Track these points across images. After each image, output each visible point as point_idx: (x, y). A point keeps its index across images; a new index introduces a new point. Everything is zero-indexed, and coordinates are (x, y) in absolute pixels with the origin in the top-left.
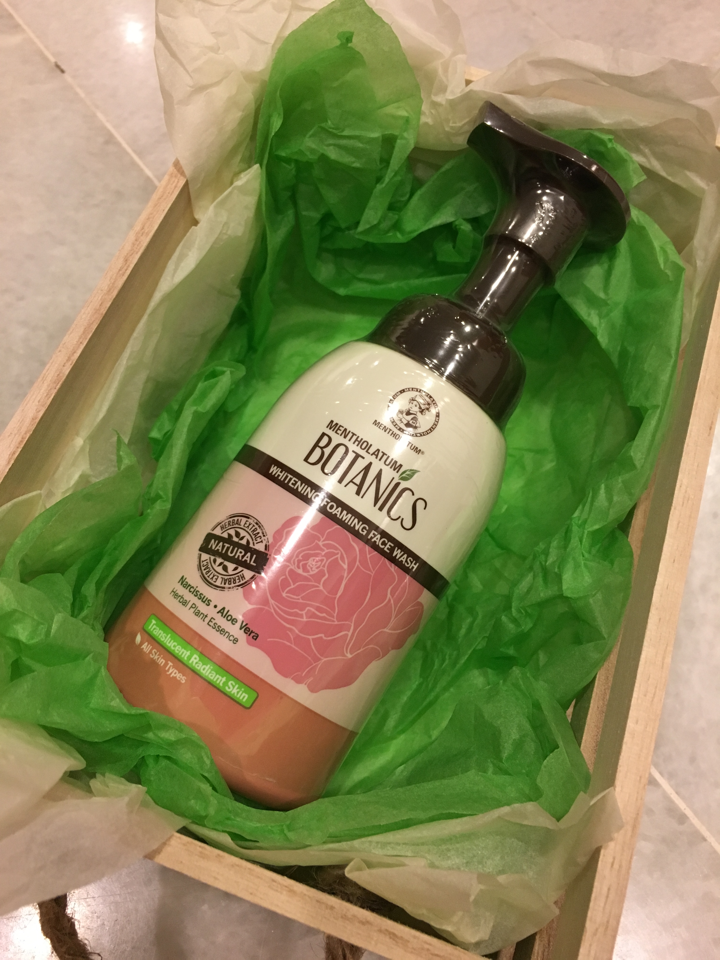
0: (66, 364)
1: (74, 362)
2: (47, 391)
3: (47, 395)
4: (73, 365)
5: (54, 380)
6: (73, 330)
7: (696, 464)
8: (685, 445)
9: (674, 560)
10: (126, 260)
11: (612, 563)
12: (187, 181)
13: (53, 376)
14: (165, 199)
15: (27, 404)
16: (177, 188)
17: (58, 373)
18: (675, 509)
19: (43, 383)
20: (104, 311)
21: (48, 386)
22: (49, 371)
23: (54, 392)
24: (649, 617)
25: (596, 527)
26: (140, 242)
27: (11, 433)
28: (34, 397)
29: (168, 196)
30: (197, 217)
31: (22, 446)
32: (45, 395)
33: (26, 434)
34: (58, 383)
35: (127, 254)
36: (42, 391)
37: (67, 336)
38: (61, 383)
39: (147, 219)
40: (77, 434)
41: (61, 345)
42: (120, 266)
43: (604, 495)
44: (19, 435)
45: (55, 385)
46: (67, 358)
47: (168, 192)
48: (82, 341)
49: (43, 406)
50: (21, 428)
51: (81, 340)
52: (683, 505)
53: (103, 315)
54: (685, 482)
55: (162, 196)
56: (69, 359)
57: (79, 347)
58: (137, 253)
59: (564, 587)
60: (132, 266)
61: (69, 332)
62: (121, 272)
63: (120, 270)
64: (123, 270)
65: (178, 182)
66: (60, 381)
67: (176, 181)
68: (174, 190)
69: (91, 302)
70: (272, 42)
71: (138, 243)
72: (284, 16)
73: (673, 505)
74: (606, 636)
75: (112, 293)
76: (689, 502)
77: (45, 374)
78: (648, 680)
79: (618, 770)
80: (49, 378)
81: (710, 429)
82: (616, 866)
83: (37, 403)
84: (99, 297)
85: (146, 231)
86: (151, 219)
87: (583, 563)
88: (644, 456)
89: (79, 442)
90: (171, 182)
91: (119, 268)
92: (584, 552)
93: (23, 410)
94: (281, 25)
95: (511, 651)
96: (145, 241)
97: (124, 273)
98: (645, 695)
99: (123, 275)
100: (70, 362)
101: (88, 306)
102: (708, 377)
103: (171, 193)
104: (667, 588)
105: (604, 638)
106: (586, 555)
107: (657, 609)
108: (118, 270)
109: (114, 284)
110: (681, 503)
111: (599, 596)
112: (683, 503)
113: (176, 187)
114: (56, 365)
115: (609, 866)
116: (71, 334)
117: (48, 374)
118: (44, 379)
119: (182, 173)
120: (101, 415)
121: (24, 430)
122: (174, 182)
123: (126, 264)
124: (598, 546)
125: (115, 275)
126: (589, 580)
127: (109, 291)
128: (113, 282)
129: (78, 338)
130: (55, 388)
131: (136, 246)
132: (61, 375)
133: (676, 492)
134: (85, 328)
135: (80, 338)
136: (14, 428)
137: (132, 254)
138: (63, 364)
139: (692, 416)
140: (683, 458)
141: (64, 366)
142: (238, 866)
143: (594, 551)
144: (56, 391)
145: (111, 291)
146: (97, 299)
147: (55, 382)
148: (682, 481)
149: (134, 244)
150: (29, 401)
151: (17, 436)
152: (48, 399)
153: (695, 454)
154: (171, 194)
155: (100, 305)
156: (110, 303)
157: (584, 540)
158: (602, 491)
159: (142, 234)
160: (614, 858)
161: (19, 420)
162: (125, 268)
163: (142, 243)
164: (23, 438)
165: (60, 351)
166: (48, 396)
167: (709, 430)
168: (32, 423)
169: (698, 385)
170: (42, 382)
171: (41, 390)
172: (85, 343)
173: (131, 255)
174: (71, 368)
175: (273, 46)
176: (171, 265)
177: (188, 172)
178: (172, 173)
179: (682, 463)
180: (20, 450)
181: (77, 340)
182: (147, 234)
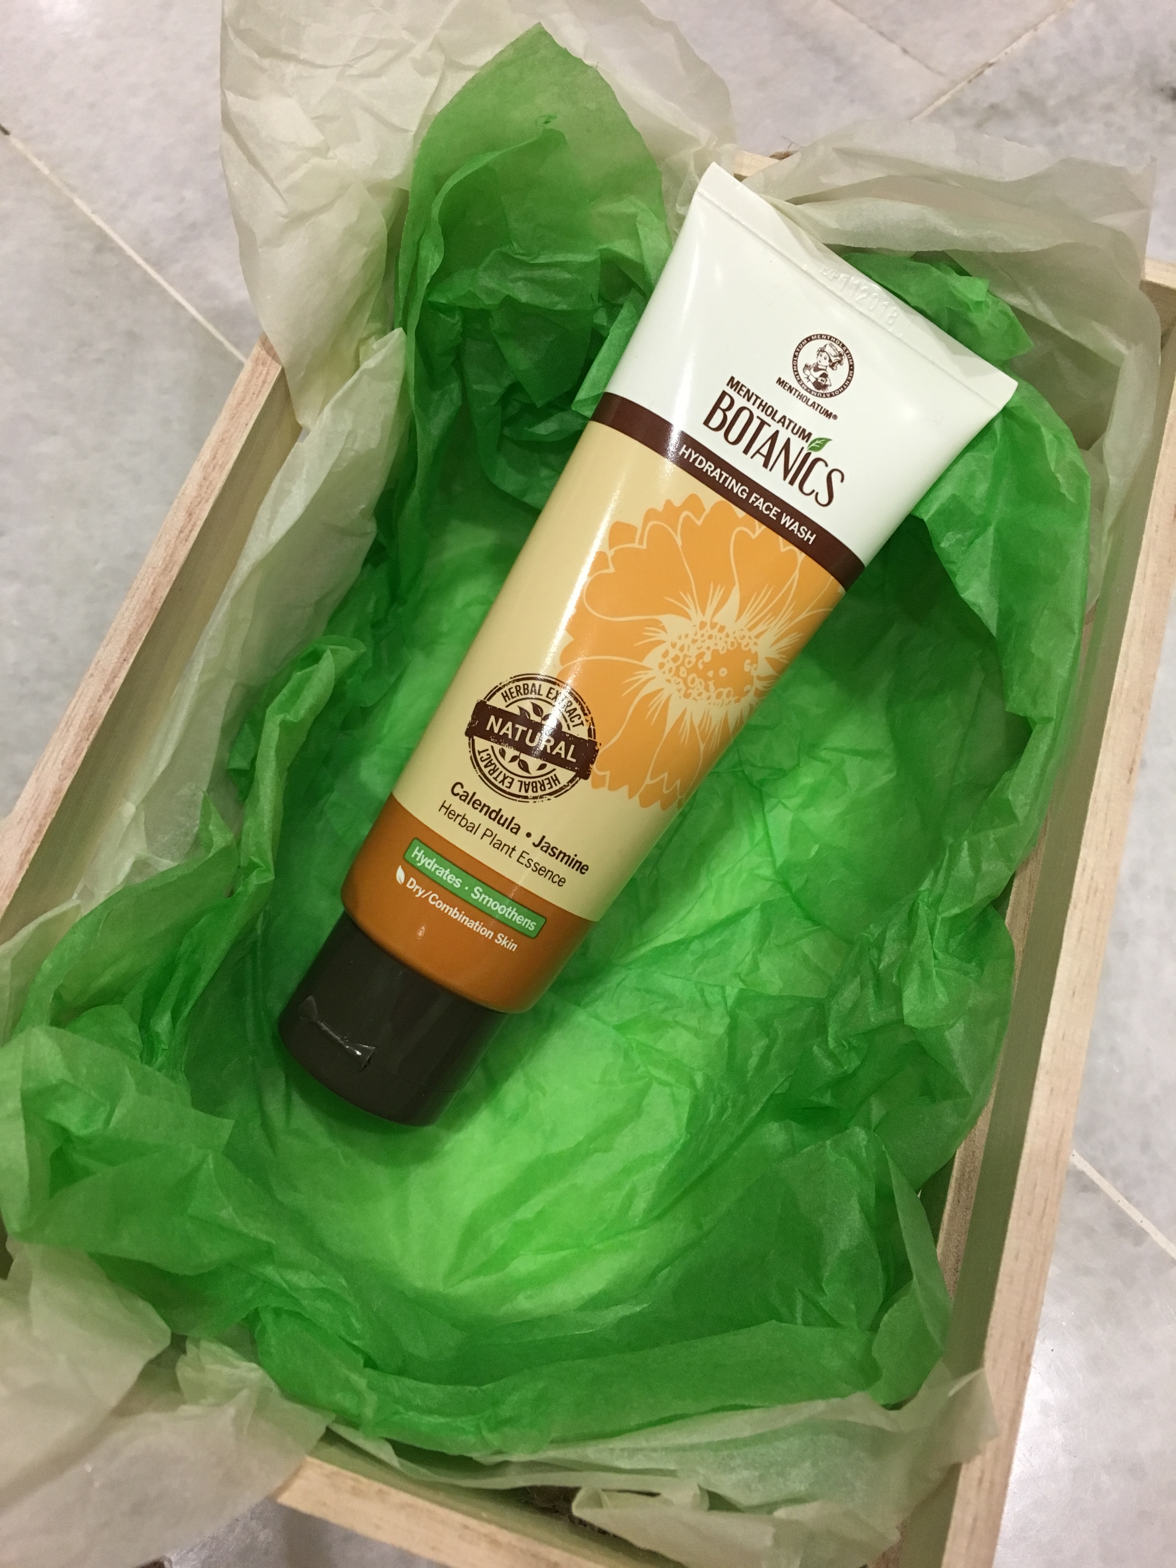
0: (103, 697)
1: (116, 693)
2: (75, 745)
3: (75, 751)
4: (114, 698)
5: (85, 726)
6: (111, 638)
7: (1108, 832)
8: (1091, 801)
9: (1074, 993)
10: (190, 515)
11: (981, 966)
12: (283, 370)
13: (83, 719)
14: (248, 405)
15: (43, 769)
16: (266, 385)
17: (91, 713)
18: (1075, 907)
19: (68, 730)
20: (158, 604)
21: (76, 735)
22: (75, 710)
23: (86, 746)
24: (1035, 1087)
25: (956, 911)
26: (211, 482)
27: (21, 819)
28: (55, 755)
29: (252, 398)
30: (301, 422)
31: (41, 839)
32: (72, 751)
33: (45, 818)
34: (92, 730)
35: (191, 503)
36: (66, 745)
37: (102, 649)
38: (96, 729)
39: (221, 441)
40: (126, 796)
41: (93, 666)
42: (181, 525)
43: (967, 859)
44: (35, 821)
45: (86, 734)
46: (103, 687)
47: (252, 391)
48: (127, 656)
49: (70, 770)
50: (37, 808)
51: (125, 655)
52: (1087, 902)
53: (158, 611)
54: (1091, 862)
55: (243, 400)
56: (107, 689)
57: (121, 667)
58: (207, 501)
59: (906, 1011)
60: (200, 524)
61: (105, 643)
62: (182, 536)
63: (181, 532)
64: (186, 531)
65: (267, 373)
66: (94, 727)
67: (265, 372)
68: (261, 387)
69: (138, 588)
70: (414, 129)
71: (208, 483)
72: (433, 81)
73: (1072, 901)
74: (970, 1091)
75: (170, 571)
76: (1098, 895)
77: (70, 716)
78: (1035, 1188)
79: (989, 1334)
80: (77, 723)
81: (1131, 772)
82: (986, 1485)
83: (60, 767)
84: (149, 580)
85: (220, 463)
86: (227, 441)
87: (934, 971)
88: (1029, 801)
89: (129, 809)
90: (257, 374)
91: (180, 529)
92: (936, 951)
93: (38, 778)
94: (428, 98)
95: (827, 1100)
96: (220, 479)
97: (188, 536)
98: (1029, 1214)
99: (186, 540)
100: (110, 694)
101: (133, 596)
102: (1126, 684)
103: (256, 393)
104: (1063, 1038)
105: (968, 1095)
106: (940, 956)
107: (1047, 1073)
108: (177, 532)
109: (172, 556)
110: (1085, 898)
111: (960, 1027)
112: (1088, 897)
113: (264, 382)
114: (87, 700)
115: (975, 1483)
116: (107, 645)
117: (76, 715)
118: (69, 724)
119: (275, 357)
120: (162, 766)
121: (41, 811)
122: (261, 374)
123: (189, 522)
124: (960, 937)
125: (174, 540)
126: (944, 1000)
127: (165, 570)
128: (170, 552)
129: (119, 651)
130: (88, 740)
131: (204, 489)
132: (96, 716)
133: (1077, 879)
134: (130, 635)
135: (122, 653)
136: (27, 809)
137: (200, 503)
138: (98, 697)
139: (1101, 750)
140: (1087, 822)
141: (99, 701)
142: (411, 1506)
143: (953, 945)
144: (89, 743)
145: (169, 569)
146: (147, 583)
147: (86, 729)
148: (1086, 861)
149: (201, 486)
150: (46, 763)
151: (32, 822)
152: (77, 758)
153: (1106, 814)
154: (258, 396)
155: (152, 594)
156: (168, 590)
157: (937, 932)
158: (965, 853)
159: (214, 467)
160: (983, 1472)
161: (33, 796)
162: (189, 527)
163: (213, 483)
164: (40, 826)
165: (92, 675)
166: (78, 752)
167: (1128, 773)
168: (54, 800)
169: (1112, 699)
170: (65, 730)
171: (64, 743)
172: (131, 661)
173: (197, 506)
174: (111, 703)
175: (416, 136)
176: (263, 514)
177: (283, 356)
178: (258, 358)
179: (1085, 831)
180: (37, 845)
181: (118, 656)
182: (222, 467)
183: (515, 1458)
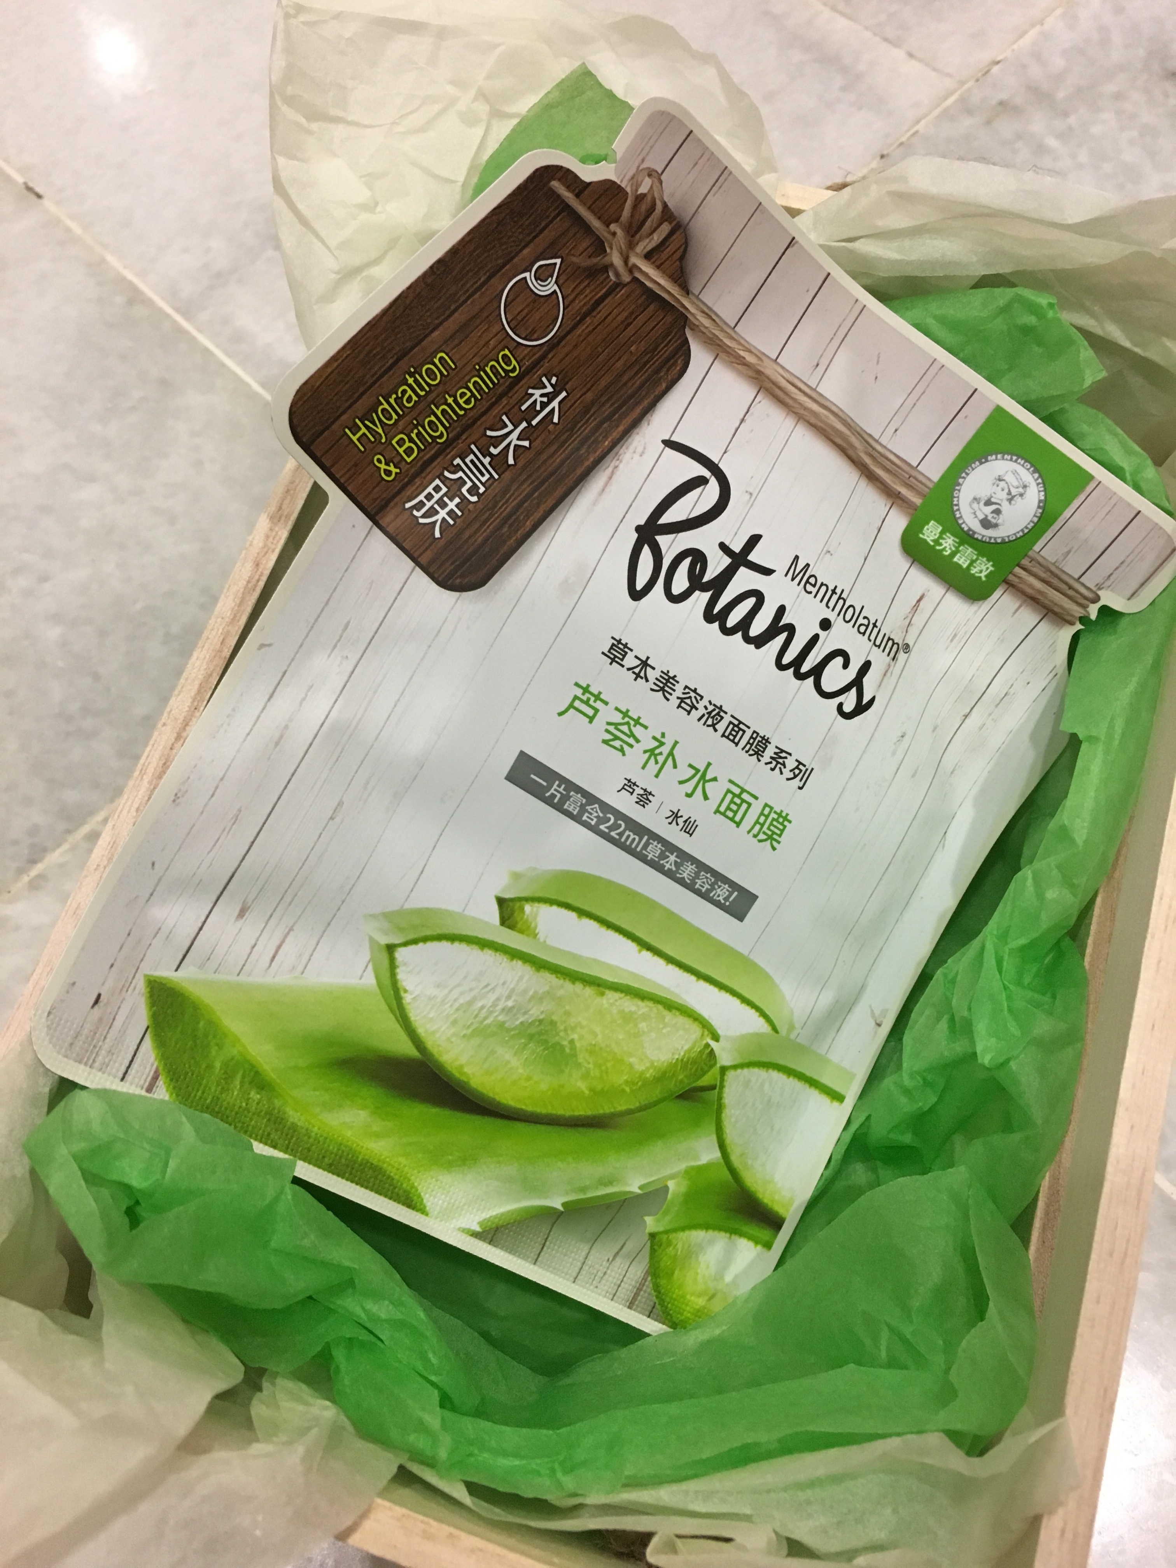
9: (1153, 1026)
11: (1054, 997)
18: (1153, 937)
24: (1115, 1121)
61: (176, 692)
63: (248, 582)
69: (208, 638)
70: (463, 177)
71: (274, 533)
72: (479, 131)
73: (1150, 931)
74: (1041, 1122)
75: (238, 621)
78: (1114, 1227)
82: (1069, 1535)
84: (218, 630)
92: (1006, 983)
94: (474, 149)
95: (907, 1138)
98: (1111, 1255)
104: (1143, 1073)
105: (1040, 1128)
106: (1011, 988)
107: (1127, 1109)
108: (245, 582)
110: (1163, 927)
112: (1166, 927)
118: (143, 771)
124: (1034, 969)
125: (241, 590)
129: (190, 700)
133: (1154, 910)
138: (170, 746)
141: (171, 749)
142: (481, 1550)
143: (1027, 977)
146: (217, 633)
148: (1163, 890)
157: (1005, 963)
160: (1065, 1523)
175: (464, 186)
179: (1162, 860)
183: (589, 1501)
